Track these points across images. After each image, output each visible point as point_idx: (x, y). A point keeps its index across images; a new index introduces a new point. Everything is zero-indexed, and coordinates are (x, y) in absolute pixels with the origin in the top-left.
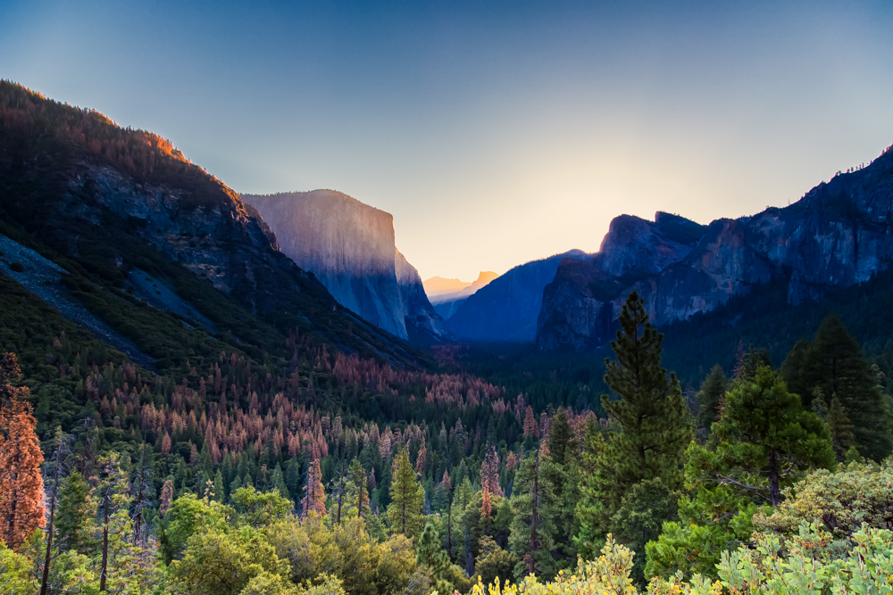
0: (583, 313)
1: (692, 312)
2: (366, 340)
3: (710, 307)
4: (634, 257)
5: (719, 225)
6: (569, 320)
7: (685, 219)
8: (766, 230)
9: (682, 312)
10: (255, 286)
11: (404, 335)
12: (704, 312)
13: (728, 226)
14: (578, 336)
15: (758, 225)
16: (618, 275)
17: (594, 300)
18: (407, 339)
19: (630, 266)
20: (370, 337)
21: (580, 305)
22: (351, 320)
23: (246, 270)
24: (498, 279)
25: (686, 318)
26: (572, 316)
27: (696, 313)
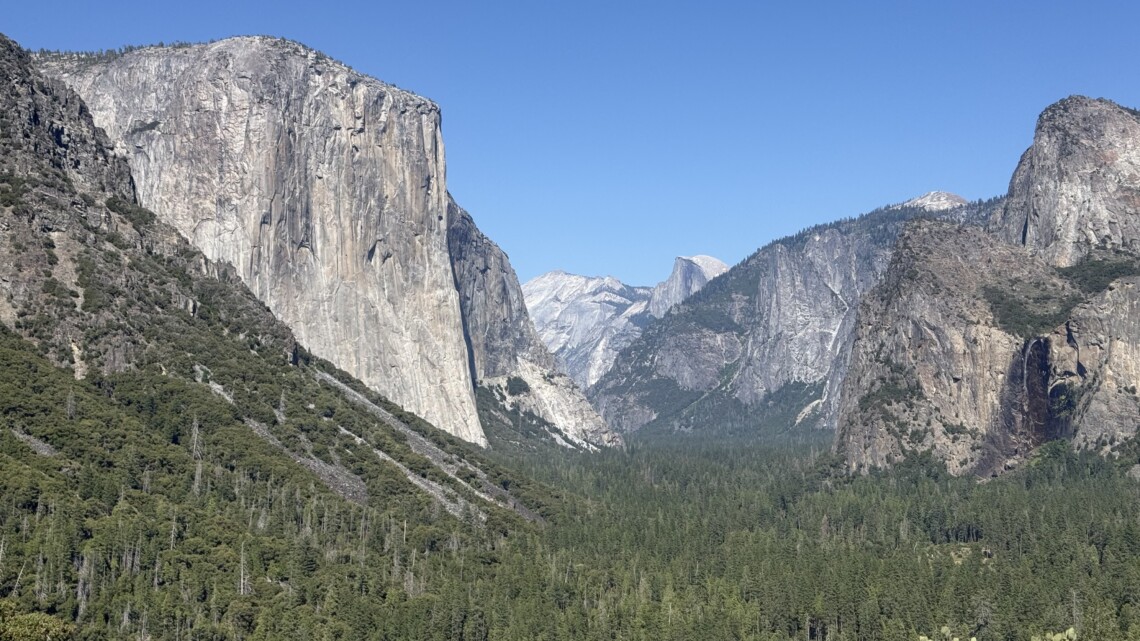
0: (966, 368)
2: (379, 447)
4: (1104, 214)
6: (929, 388)
10: (80, 301)
11: (472, 432)
14: (954, 431)
16: (1065, 262)
17: (998, 334)
18: (482, 443)
19: (1094, 239)
20: (389, 440)
21: (960, 346)
22: (338, 392)
23: (53, 261)
24: (724, 276)
26: (937, 375)
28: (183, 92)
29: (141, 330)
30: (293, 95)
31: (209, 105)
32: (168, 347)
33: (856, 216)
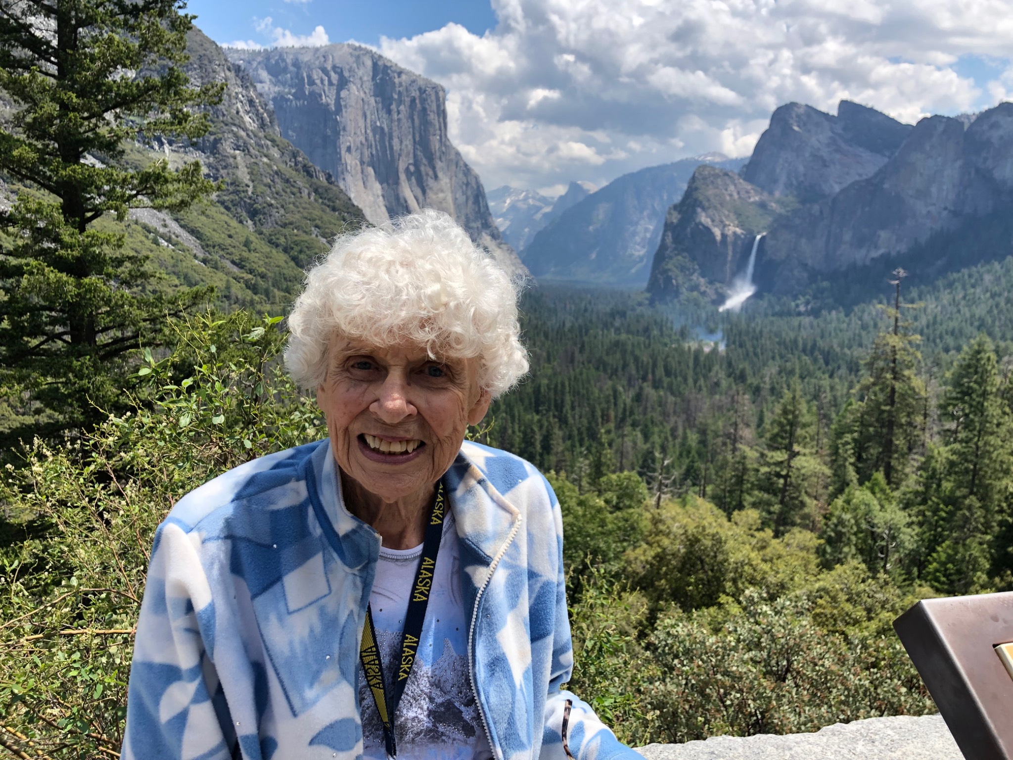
1: (875, 254)
3: (903, 248)
4: (801, 169)
5: (928, 125)
7: (881, 113)
8: (995, 135)
9: (863, 252)
10: (250, 190)
12: (893, 253)
13: (941, 128)
15: (985, 127)
17: (739, 231)
21: (718, 238)
23: (237, 166)
24: (596, 193)
25: (868, 262)
27: (882, 255)
28: (305, 75)
29: (282, 206)
30: (365, 78)
31: (318, 82)
32: (298, 216)
33: (669, 163)
